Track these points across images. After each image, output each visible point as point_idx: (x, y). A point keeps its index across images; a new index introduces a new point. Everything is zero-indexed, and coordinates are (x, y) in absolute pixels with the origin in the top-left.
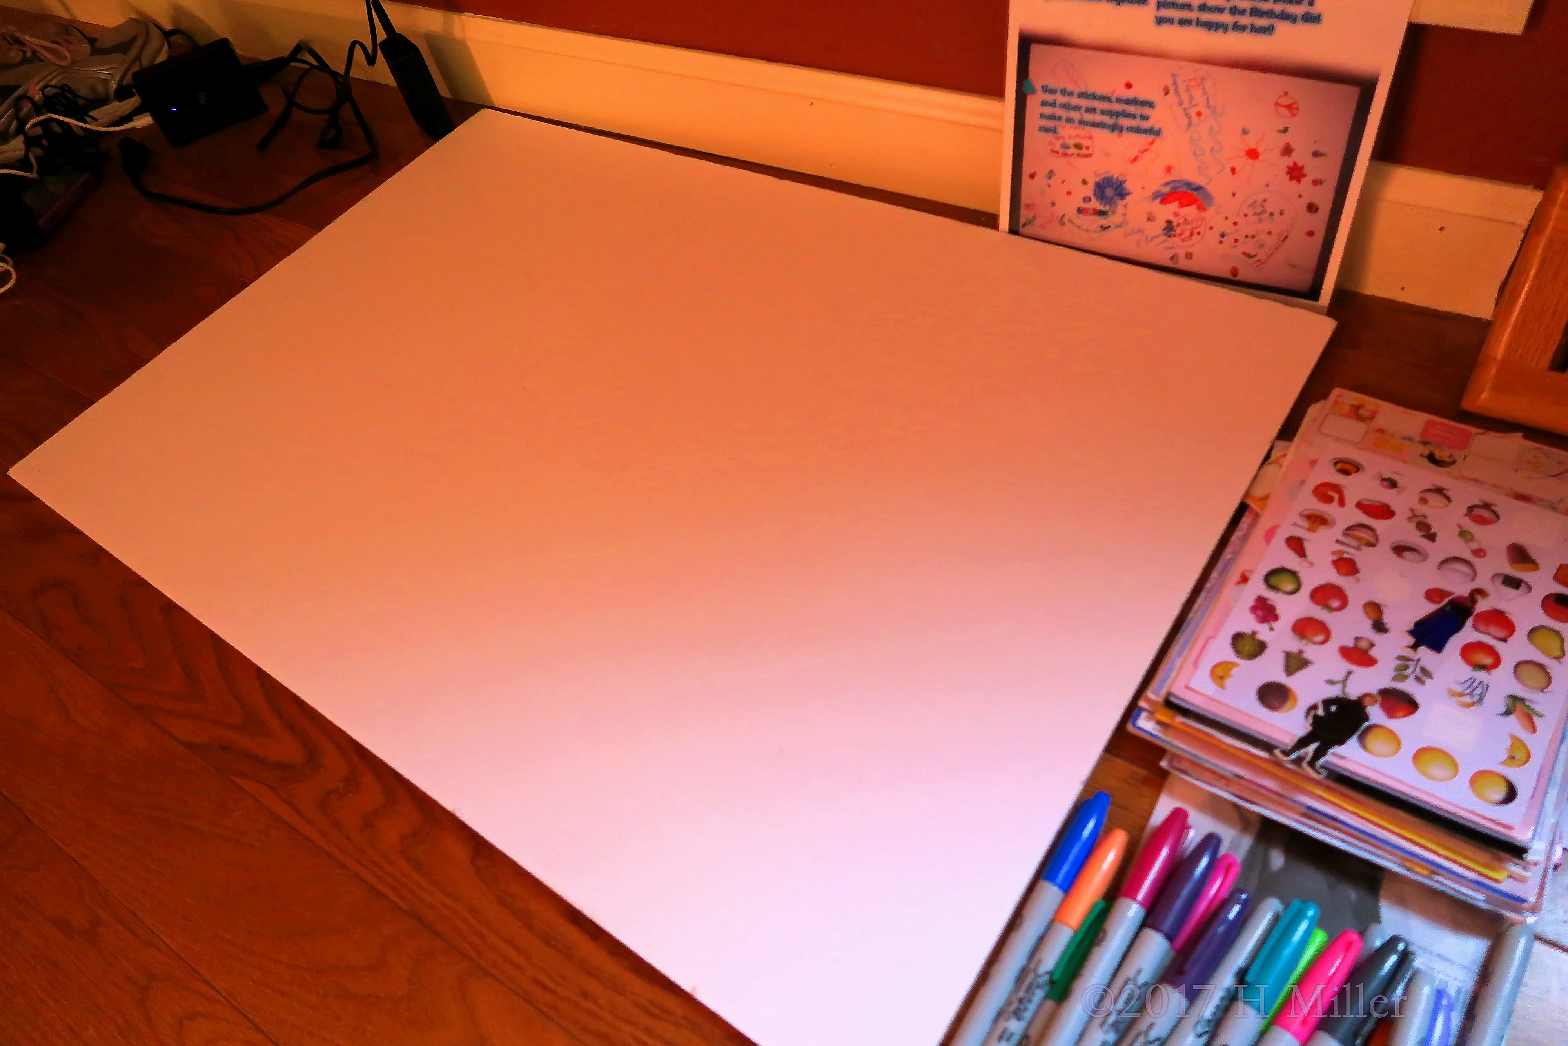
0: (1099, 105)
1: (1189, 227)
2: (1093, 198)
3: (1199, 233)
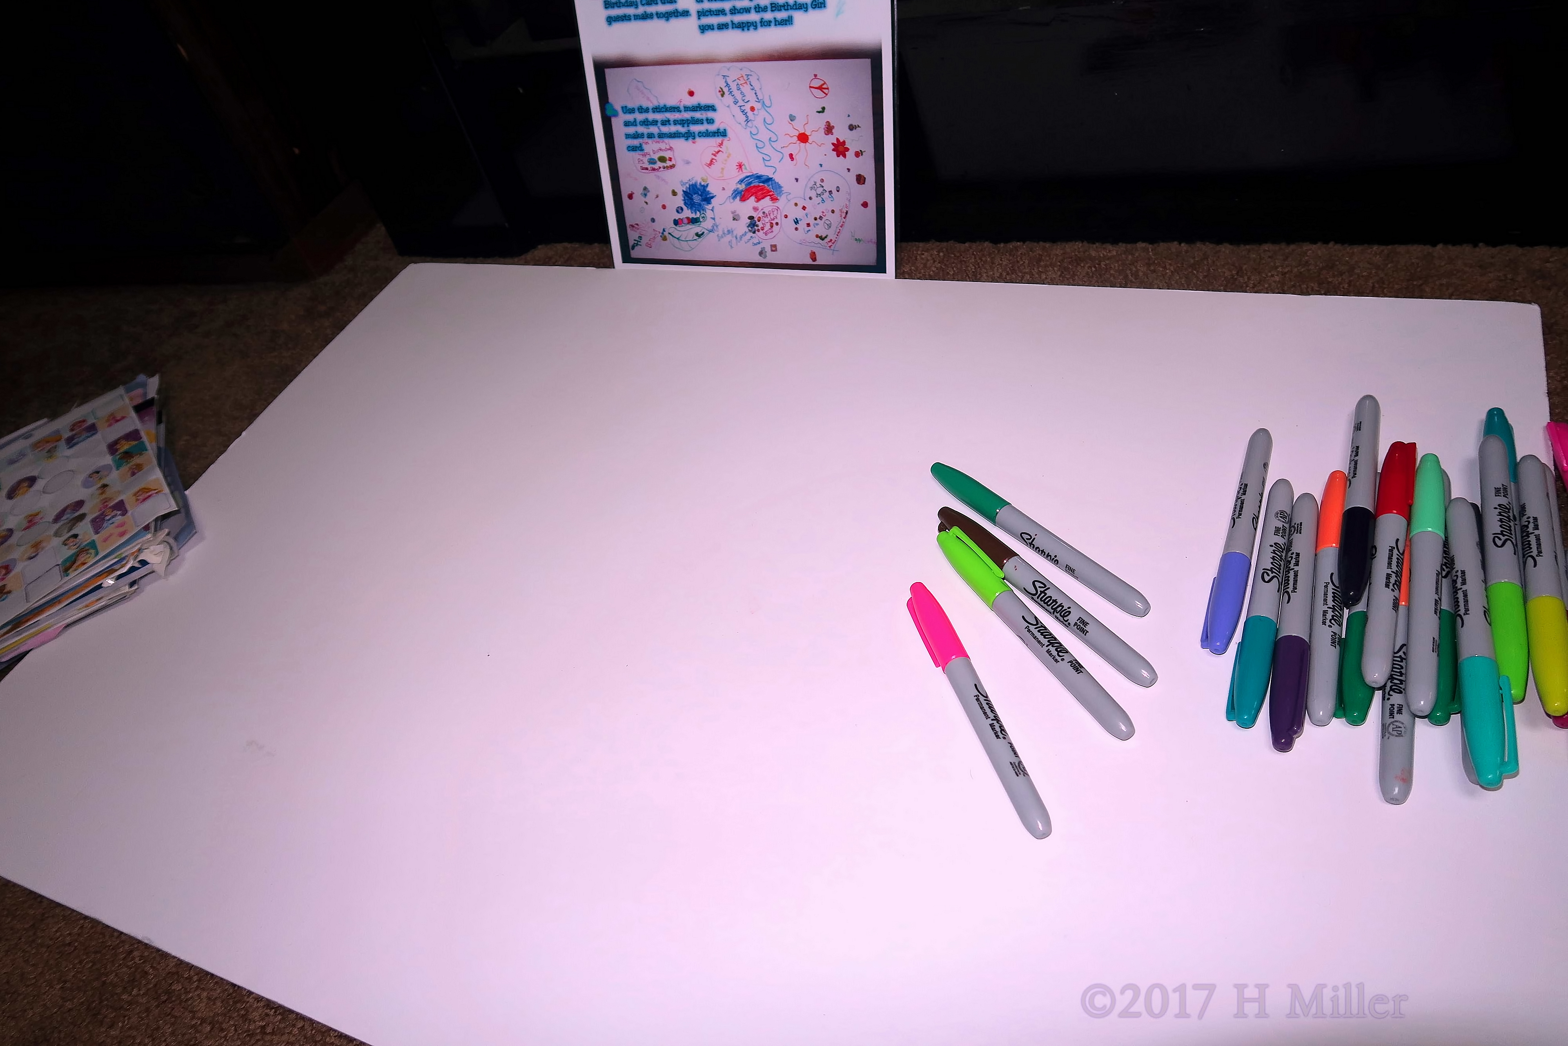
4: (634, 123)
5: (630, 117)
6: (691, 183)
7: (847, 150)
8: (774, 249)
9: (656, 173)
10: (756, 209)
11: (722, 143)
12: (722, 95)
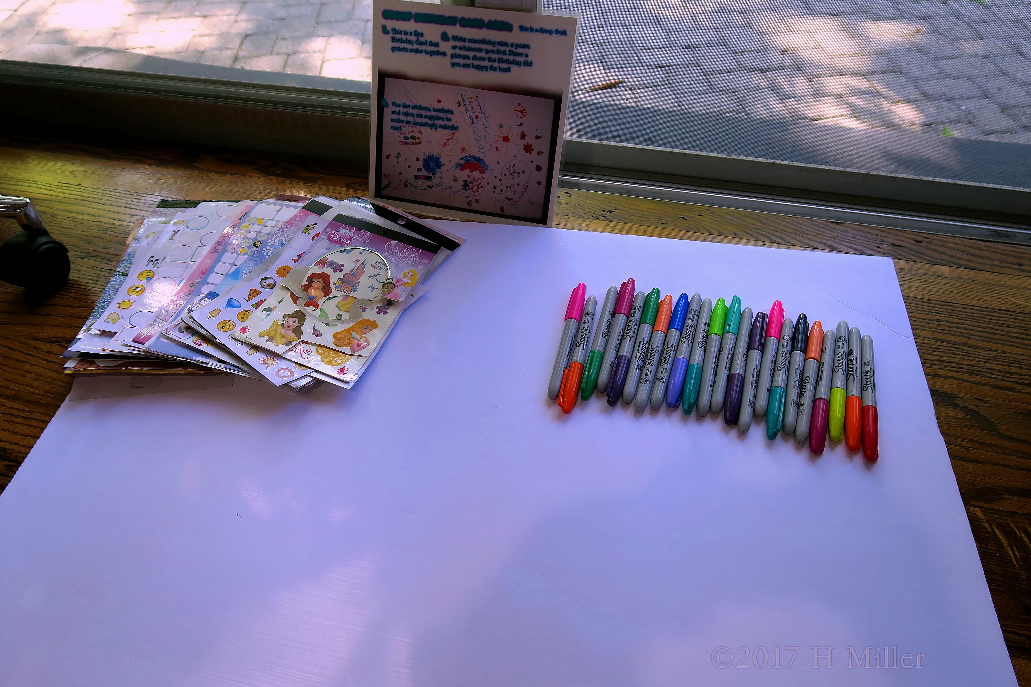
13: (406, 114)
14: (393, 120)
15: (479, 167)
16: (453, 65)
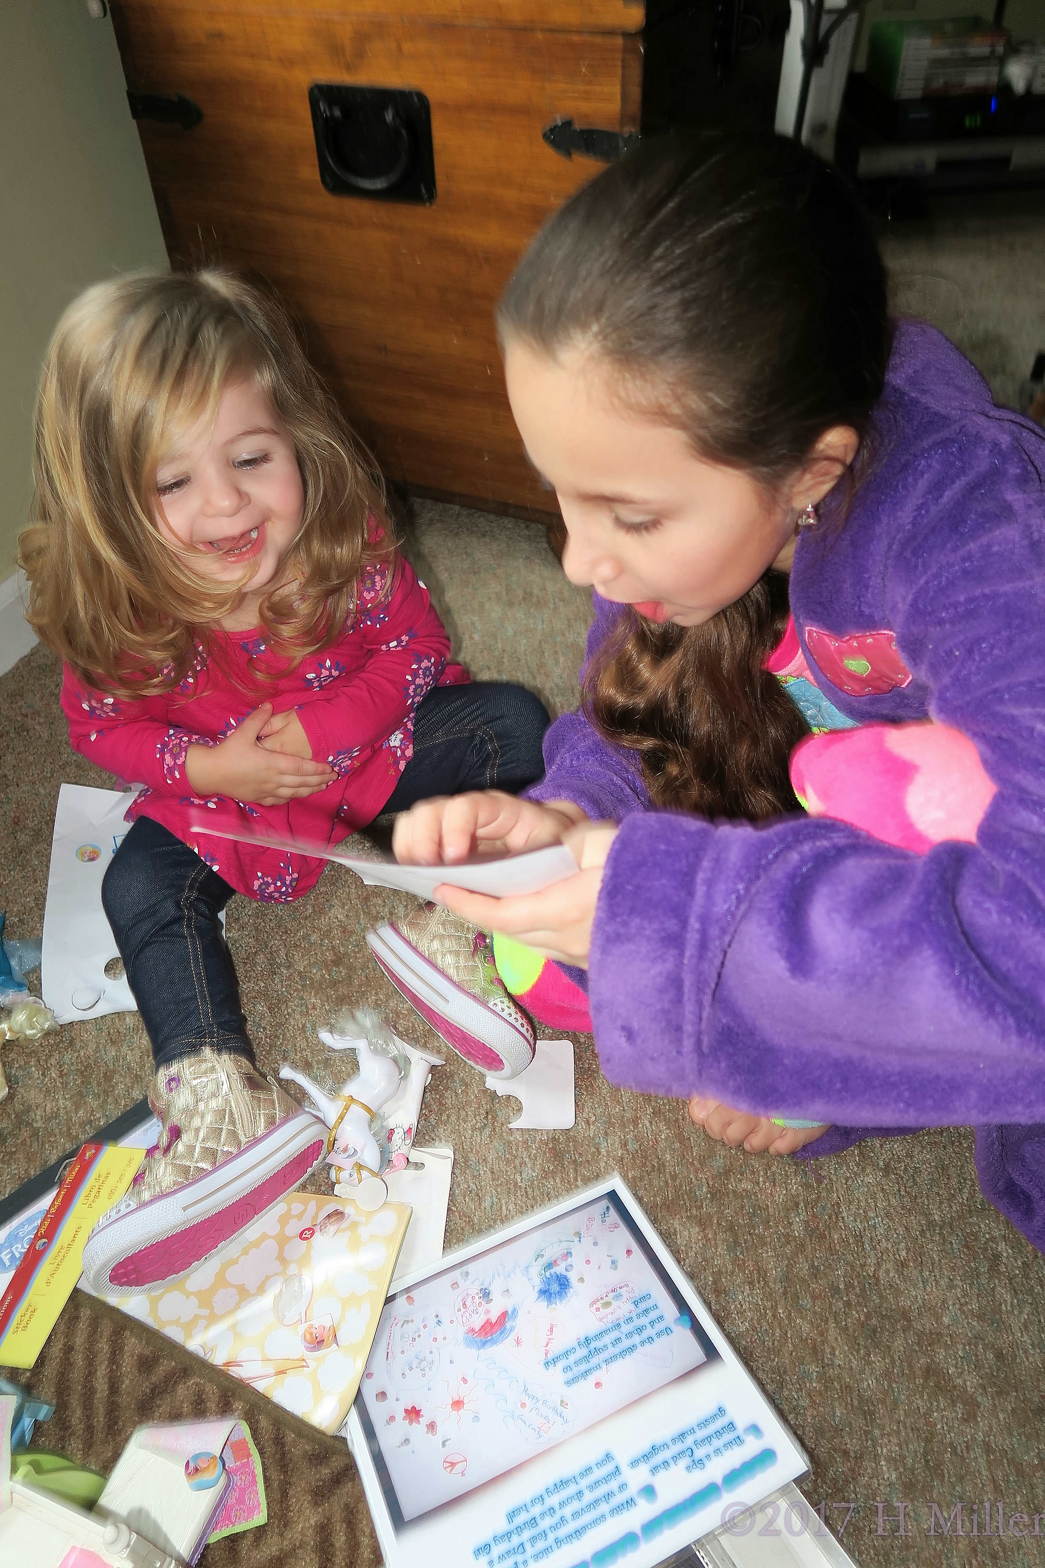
0: (612, 1351)
1: (471, 1308)
2: (564, 1273)
3: (459, 1310)
4: (652, 1323)
5: (659, 1327)
6: (566, 1299)
7: (404, 1419)
8: (456, 1285)
9: (610, 1289)
10: (488, 1312)
11: (546, 1354)
12: (562, 1402)
13: (640, 1330)
14: (656, 1307)
15: (479, 1335)
16: (608, 1457)
